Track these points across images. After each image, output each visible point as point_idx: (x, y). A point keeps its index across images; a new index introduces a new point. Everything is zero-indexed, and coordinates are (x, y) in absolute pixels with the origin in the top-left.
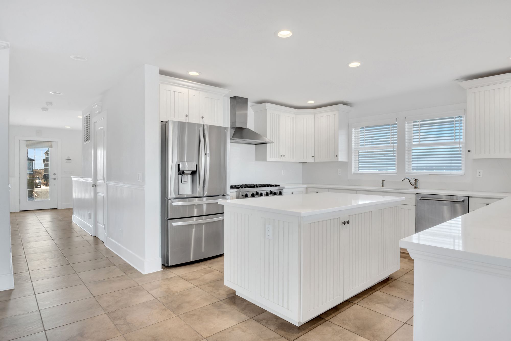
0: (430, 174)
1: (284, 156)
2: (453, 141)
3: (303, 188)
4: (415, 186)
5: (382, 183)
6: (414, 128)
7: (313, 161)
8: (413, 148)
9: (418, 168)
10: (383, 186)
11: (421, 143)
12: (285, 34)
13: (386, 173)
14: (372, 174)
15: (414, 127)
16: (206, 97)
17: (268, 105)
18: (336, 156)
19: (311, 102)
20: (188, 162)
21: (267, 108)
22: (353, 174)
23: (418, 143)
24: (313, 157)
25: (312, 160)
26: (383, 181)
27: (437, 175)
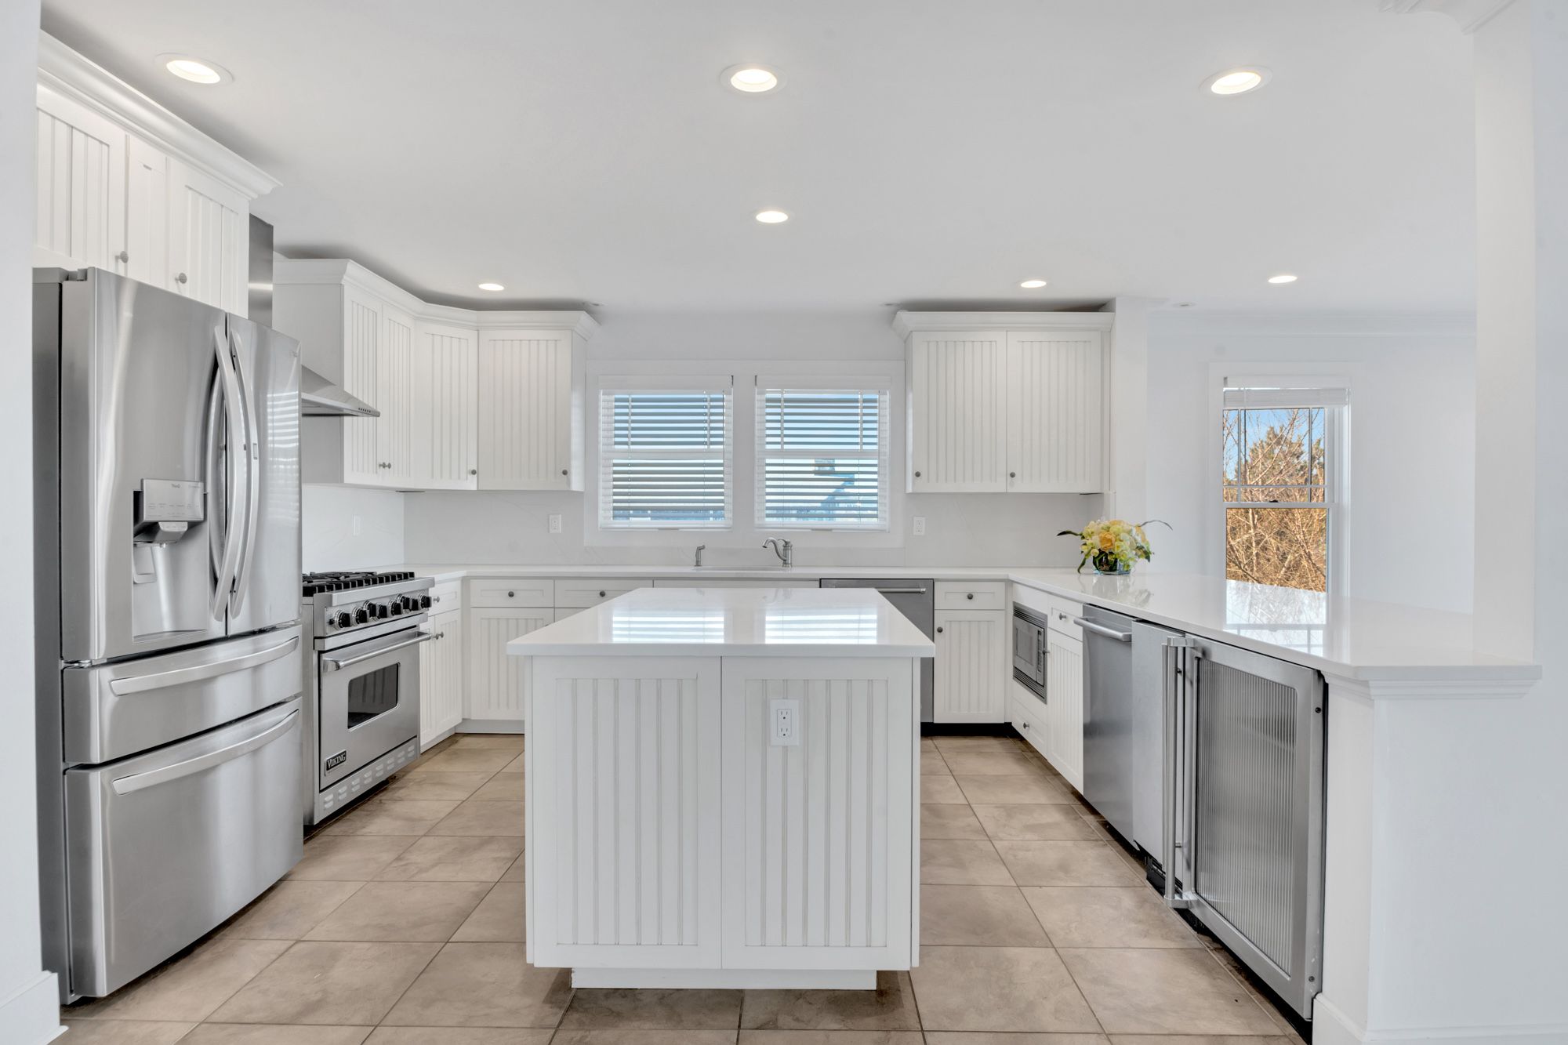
0: (813, 529)
1: (389, 466)
2: (858, 447)
3: (454, 580)
4: (785, 560)
5: (698, 555)
6: (767, 407)
7: (474, 487)
8: (768, 461)
9: (782, 513)
10: (698, 564)
11: (786, 447)
12: (754, 80)
13: (702, 526)
14: (660, 529)
15: (768, 404)
16: (190, 188)
17: (352, 268)
18: (565, 473)
19: (492, 288)
20: (176, 483)
21: (346, 281)
22: (599, 530)
23: (778, 447)
24: (474, 472)
25: (471, 484)
26: (700, 549)
27: (830, 530)
